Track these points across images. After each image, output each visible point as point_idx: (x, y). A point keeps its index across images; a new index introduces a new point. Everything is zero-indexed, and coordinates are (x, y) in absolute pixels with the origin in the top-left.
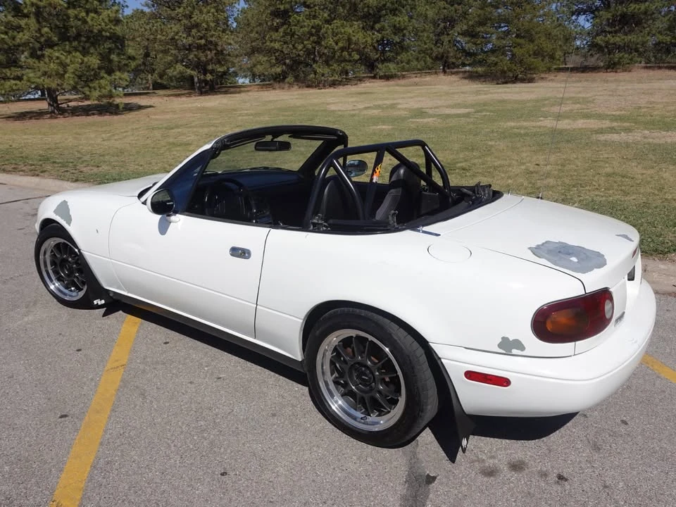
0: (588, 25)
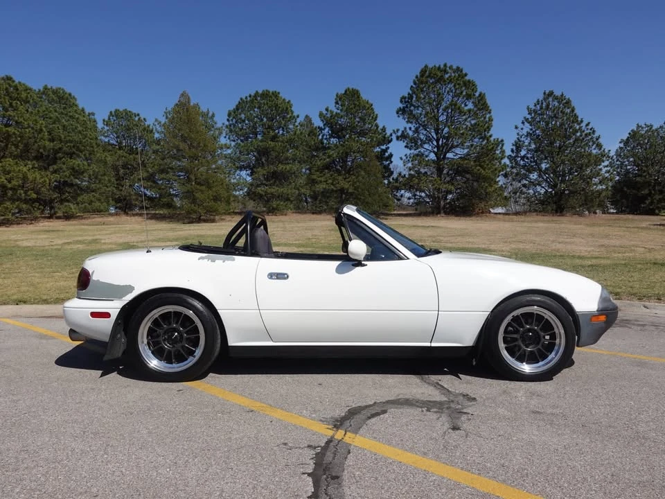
0: (249, 179)
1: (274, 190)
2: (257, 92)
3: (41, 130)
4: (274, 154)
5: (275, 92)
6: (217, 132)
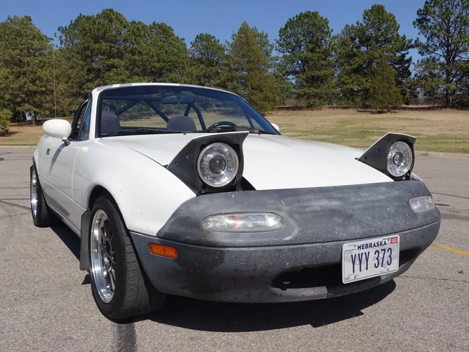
0: (293, 82)
1: (312, 91)
2: (301, 13)
3: (153, 55)
4: (311, 63)
5: (315, 12)
6: (269, 47)
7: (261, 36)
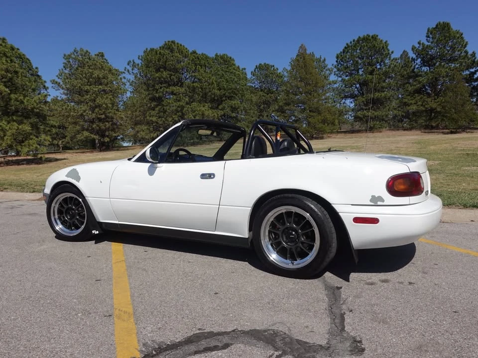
0: (352, 105)
1: (371, 113)
2: (359, 37)
4: (371, 85)
5: (374, 35)
6: (328, 72)
7: (319, 60)
